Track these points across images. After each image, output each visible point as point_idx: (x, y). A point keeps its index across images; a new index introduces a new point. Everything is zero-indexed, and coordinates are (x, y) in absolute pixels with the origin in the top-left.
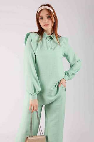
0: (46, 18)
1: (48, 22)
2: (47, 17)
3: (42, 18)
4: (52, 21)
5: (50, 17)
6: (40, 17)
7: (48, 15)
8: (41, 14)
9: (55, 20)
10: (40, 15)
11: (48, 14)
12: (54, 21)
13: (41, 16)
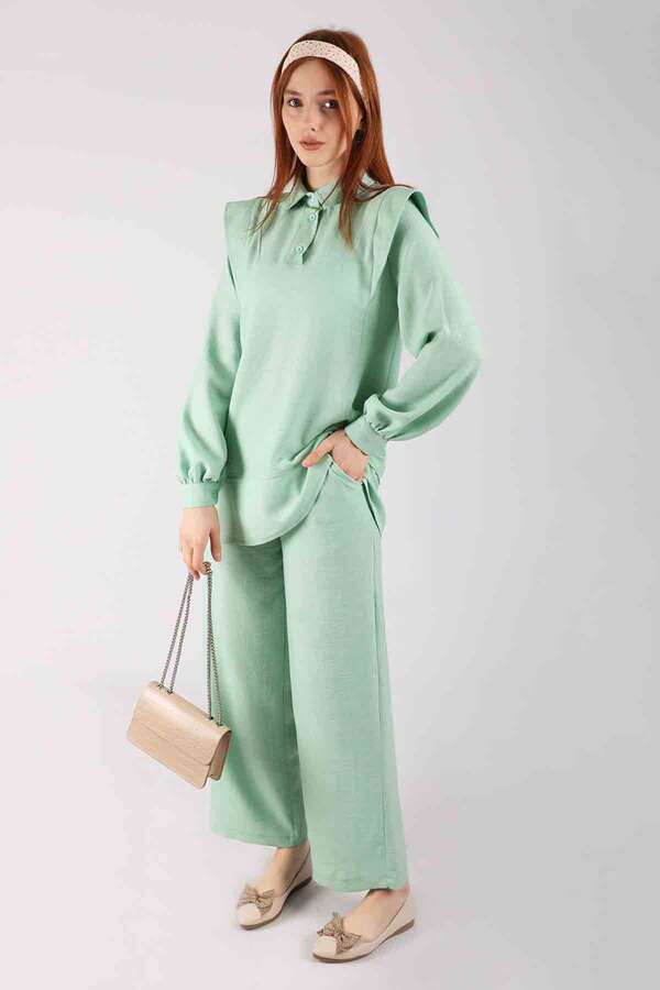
0: (319, 107)
1: (322, 128)
2: (322, 106)
3: (298, 103)
4: (344, 128)
5: (333, 106)
6: (287, 97)
7: (330, 96)
9: (364, 121)
10: (289, 87)
11: (326, 93)
12: (355, 124)
13: (294, 93)
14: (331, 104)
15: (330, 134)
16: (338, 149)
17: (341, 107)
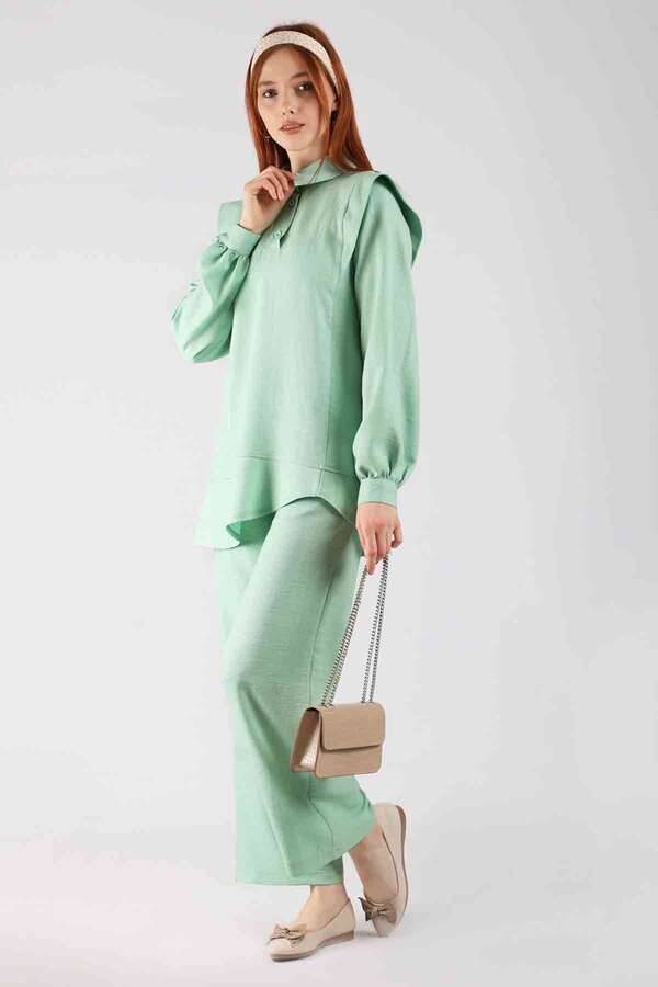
0: (293, 91)
1: (300, 110)
2: (297, 90)
3: (273, 93)
4: (321, 109)
5: (308, 89)
6: (261, 90)
7: (303, 79)
8: (268, 72)
9: (337, 100)
10: (262, 79)
11: (299, 75)
12: (331, 105)
13: (267, 83)
14: (304, 86)
15: (310, 114)
16: (319, 128)
17: (316, 87)
